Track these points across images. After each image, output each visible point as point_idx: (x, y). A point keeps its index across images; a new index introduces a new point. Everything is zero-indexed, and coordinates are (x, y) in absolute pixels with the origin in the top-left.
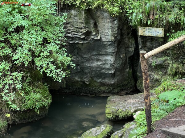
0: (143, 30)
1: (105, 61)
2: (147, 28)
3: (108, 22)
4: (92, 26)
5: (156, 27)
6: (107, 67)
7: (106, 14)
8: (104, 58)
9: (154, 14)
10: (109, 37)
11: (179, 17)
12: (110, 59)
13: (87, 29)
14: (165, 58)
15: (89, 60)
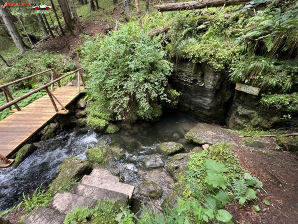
0: (240, 86)
1: (205, 100)
2: (244, 85)
3: (212, 75)
4: (200, 76)
5: (253, 86)
6: (206, 104)
7: (211, 69)
8: (205, 99)
9: (254, 75)
10: (210, 86)
11: (283, 82)
12: (209, 100)
13: (194, 78)
14: (253, 112)
15: (194, 97)
